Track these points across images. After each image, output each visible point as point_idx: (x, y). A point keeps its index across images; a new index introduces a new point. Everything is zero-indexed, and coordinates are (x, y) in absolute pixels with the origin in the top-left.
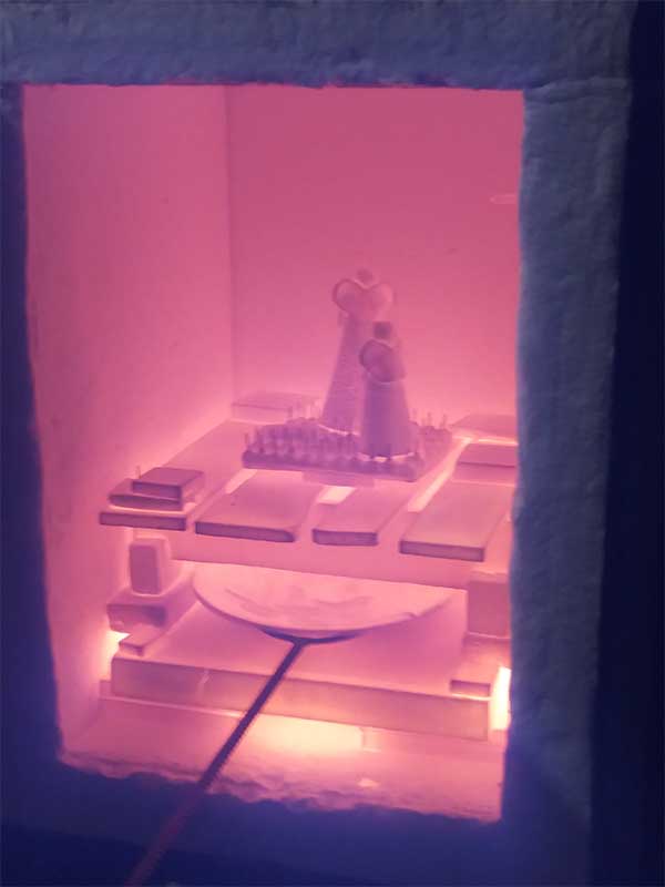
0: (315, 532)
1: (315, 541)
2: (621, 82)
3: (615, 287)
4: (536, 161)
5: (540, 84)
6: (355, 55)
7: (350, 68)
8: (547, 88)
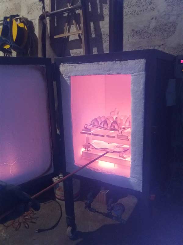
0: (107, 136)
1: (107, 137)
2: (144, 73)
3: (144, 101)
4: (133, 84)
5: (133, 73)
6: (110, 71)
7: (109, 72)
8: (134, 74)
